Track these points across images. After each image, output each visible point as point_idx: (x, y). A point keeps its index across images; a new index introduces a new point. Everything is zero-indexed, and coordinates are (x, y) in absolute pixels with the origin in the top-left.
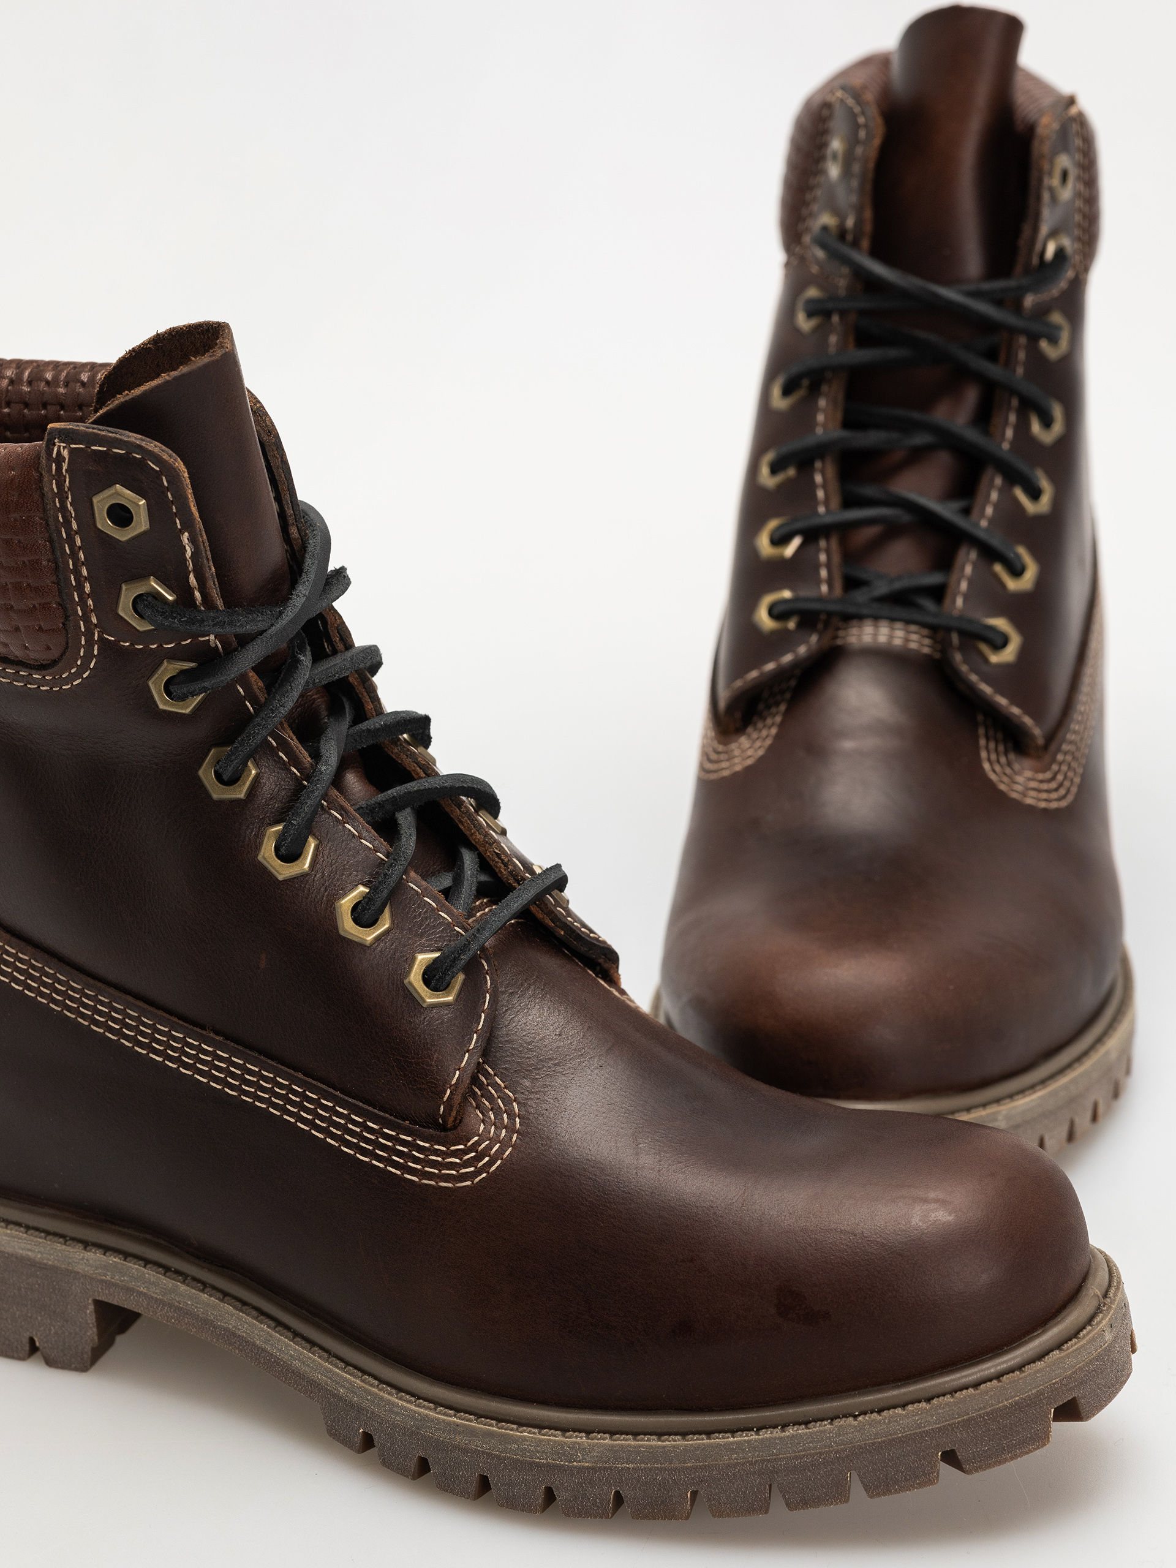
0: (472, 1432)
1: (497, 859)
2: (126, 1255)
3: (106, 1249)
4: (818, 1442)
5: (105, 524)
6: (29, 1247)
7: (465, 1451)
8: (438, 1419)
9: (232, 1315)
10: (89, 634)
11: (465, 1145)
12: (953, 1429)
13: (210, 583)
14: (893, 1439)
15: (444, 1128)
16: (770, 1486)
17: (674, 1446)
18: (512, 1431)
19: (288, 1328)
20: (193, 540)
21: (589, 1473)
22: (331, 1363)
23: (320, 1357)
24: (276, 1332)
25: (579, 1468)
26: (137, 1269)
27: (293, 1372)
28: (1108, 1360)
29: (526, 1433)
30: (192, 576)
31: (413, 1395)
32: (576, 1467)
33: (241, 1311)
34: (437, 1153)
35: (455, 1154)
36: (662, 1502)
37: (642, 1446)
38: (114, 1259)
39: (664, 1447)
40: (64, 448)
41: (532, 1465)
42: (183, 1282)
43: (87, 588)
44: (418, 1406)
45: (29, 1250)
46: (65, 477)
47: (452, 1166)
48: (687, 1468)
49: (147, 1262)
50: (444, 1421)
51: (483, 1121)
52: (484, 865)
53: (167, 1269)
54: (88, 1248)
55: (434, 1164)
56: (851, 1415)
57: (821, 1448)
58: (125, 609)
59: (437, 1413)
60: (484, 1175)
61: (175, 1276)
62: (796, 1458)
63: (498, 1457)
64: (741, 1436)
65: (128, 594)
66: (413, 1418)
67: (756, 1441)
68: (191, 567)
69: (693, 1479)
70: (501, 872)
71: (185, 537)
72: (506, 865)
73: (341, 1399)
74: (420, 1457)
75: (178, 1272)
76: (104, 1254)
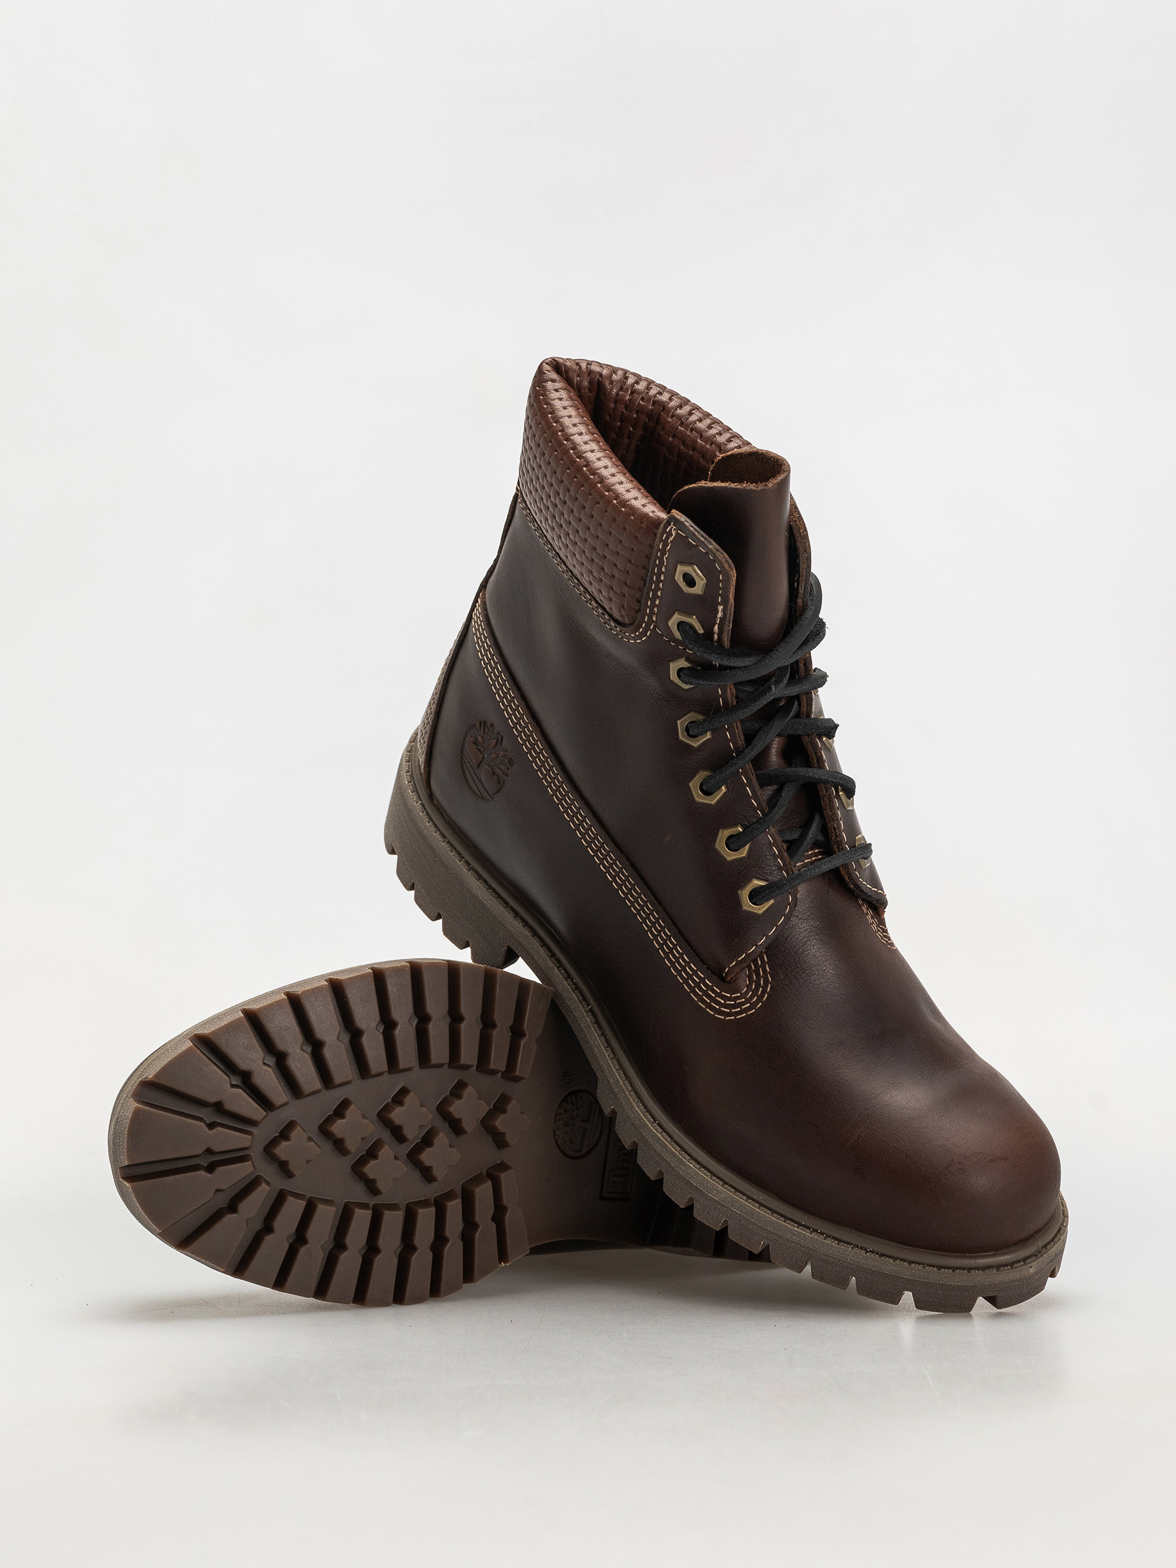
0: (666, 1147)
1: (833, 830)
2: (535, 933)
3: (526, 924)
4: (840, 1254)
5: (679, 578)
6: (486, 898)
7: (658, 1155)
8: (651, 1130)
9: (576, 1003)
10: (648, 625)
11: (731, 995)
12: (917, 1283)
13: (725, 634)
14: (882, 1273)
15: (723, 979)
16: (807, 1261)
17: (765, 1216)
18: (685, 1158)
19: (600, 1028)
20: (724, 610)
21: (715, 1203)
22: (613, 1063)
23: (609, 1055)
24: (593, 1026)
25: (711, 1198)
26: (537, 946)
27: (593, 1053)
28: (1026, 1283)
29: (692, 1165)
30: (716, 627)
31: (646, 1108)
32: (710, 1197)
33: (581, 1003)
34: (714, 991)
35: (723, 997)
36: (747, 1238)
37: (749, 1206)
38: (527, 933)
39: (759, 1213)
40: (675, 529)
41: (689, 1182)
42: (558, 968)
43: (657, 602)
44: (645, 1117)
45: (485, 899)
46: (669, 544)
47: (718, 1003)
48: (767, 1230)
49: (544, 944)
50: (654, 1132)
51: (747, 986)
52: (825, 829)
53: (553, 955)
54: (517, 918)
55: (709, 997)
56: (865, 1249)
57: (841, 1257)
58: (673, 623)
59: (652, 1126)
60: (733, 1018)
61: (555, 962)
62: (826, 1255)
63: (673, 1168)
64: (802, 1229)
65: (677, 618)
66: (640, 1120)
67: (808, 1236)
68: (718, 622)
69: (768, 1236)
70: (832, 839)
71: (720, 608)
72: (837, 836)
73: (609, 1084)
74: (634, 1141)
75: (558, 961)
76: (524, 927)
